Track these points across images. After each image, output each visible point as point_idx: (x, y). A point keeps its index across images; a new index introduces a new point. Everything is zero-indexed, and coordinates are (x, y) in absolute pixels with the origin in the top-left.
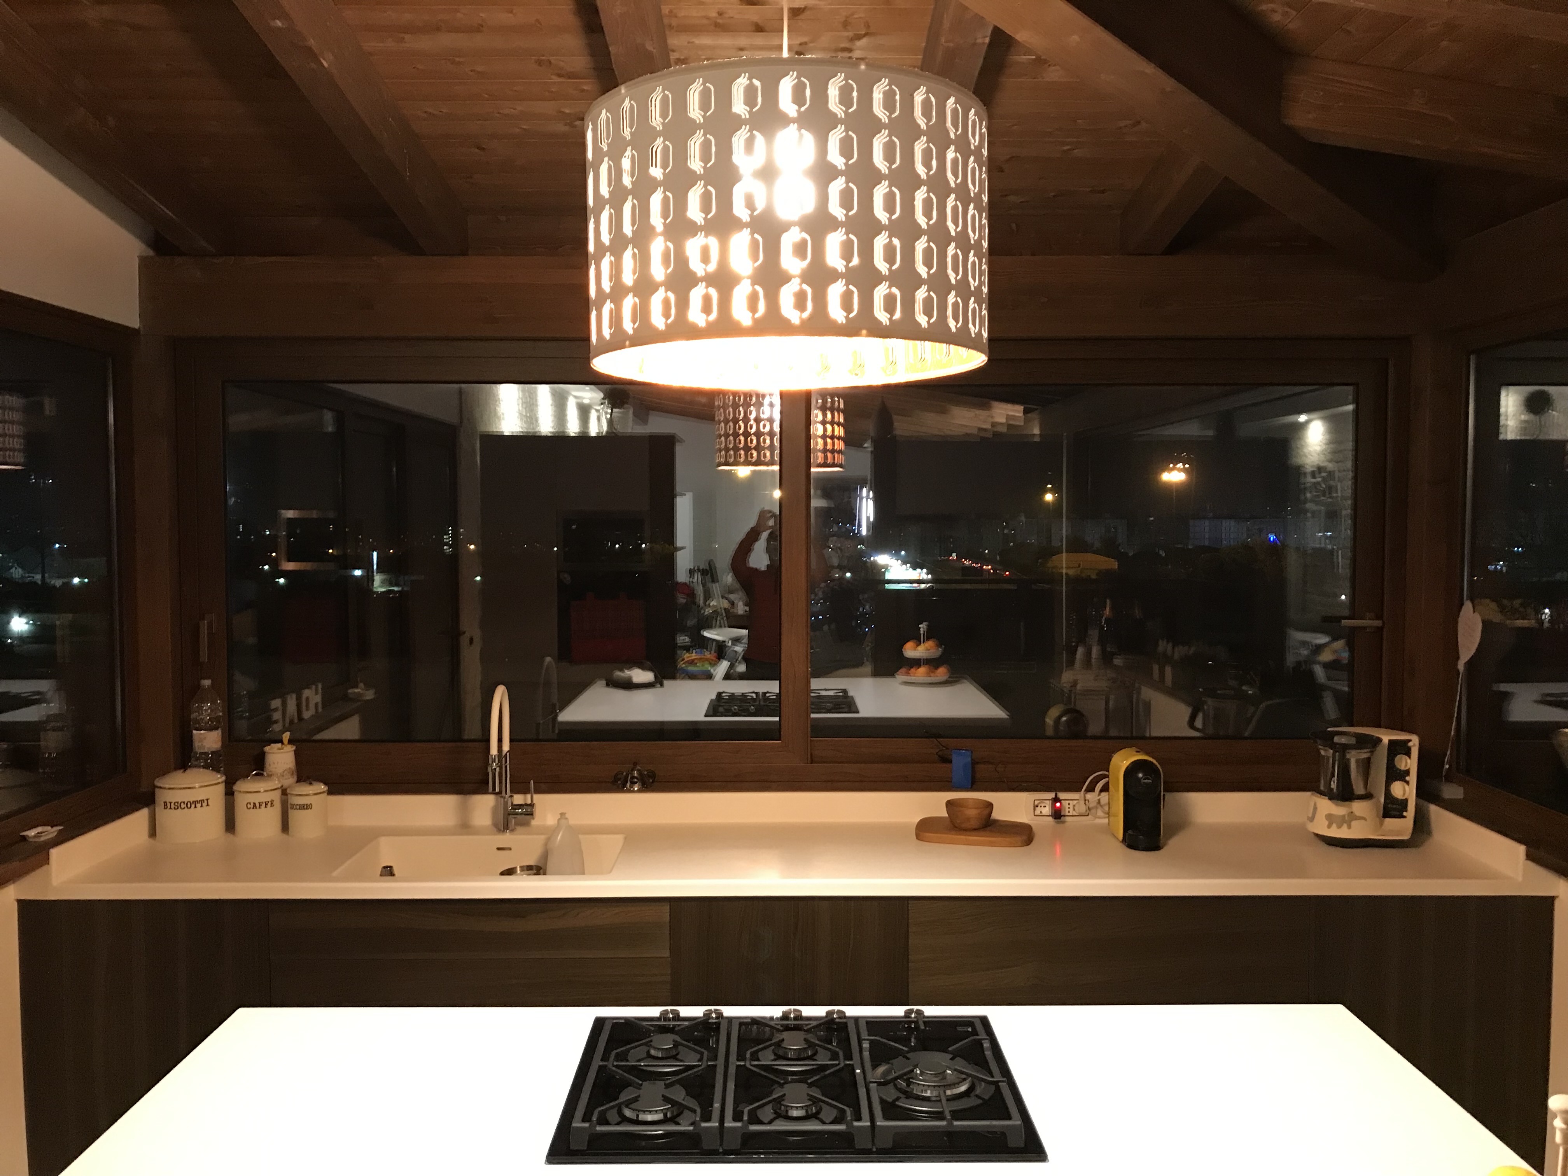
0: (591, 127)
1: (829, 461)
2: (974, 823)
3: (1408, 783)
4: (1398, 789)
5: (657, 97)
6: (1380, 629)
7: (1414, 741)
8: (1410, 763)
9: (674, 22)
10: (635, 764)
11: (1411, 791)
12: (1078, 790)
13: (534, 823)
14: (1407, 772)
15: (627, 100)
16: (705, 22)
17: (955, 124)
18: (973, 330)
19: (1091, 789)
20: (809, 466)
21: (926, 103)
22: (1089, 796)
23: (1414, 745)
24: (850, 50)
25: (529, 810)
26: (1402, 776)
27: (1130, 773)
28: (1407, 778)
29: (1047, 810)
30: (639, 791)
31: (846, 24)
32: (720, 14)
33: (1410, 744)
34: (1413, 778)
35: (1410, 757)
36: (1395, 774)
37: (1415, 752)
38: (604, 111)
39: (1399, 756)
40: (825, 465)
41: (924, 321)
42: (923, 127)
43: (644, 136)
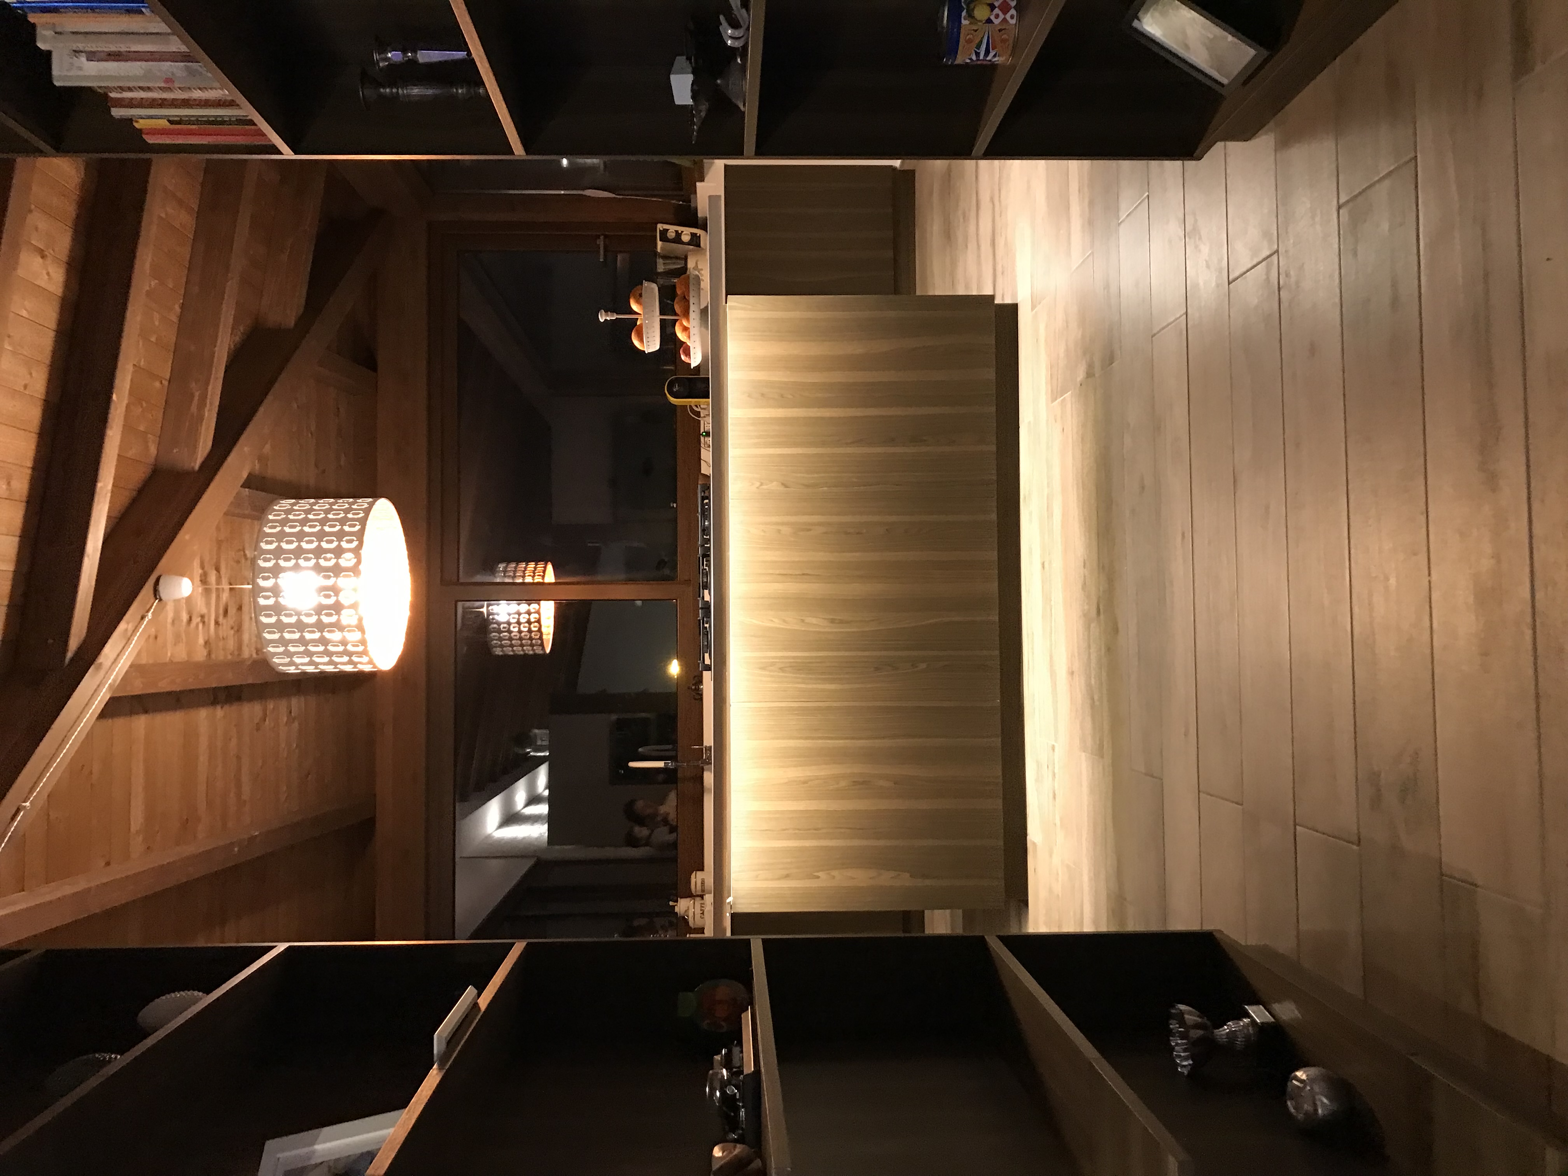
0: (280, 667)
3: (682, 232)
4: (686, 238)
5: (268, 636)
6: (606, 237)
7: (660, 227)
8: (672, 229)
9: (236, 653)
10: (689, 688)
11: (687, 231)
12: (699, 421)
14: (677, 232)
15: (269, 649)
16: (236, 636)
17: (279, 515)
19: (697, 413)
21: (271, 527)
22: (701, 414)
23: (662, 227)
24: (249, 559)
25: (709, 749)
26: (678, 235)
27: (675, 396)
28: (680, 232)
30: (702, 685)
31: (238, 562)
32: (232, 628)
33: (661, 229)
34: (680, 229)
35: (668, 230)
36: (678, 239)
37: (666, 227)
38: (274, 660)
39: (670, 238)
41: (357, 528)
42: (280, 528)
43: (283, 642)
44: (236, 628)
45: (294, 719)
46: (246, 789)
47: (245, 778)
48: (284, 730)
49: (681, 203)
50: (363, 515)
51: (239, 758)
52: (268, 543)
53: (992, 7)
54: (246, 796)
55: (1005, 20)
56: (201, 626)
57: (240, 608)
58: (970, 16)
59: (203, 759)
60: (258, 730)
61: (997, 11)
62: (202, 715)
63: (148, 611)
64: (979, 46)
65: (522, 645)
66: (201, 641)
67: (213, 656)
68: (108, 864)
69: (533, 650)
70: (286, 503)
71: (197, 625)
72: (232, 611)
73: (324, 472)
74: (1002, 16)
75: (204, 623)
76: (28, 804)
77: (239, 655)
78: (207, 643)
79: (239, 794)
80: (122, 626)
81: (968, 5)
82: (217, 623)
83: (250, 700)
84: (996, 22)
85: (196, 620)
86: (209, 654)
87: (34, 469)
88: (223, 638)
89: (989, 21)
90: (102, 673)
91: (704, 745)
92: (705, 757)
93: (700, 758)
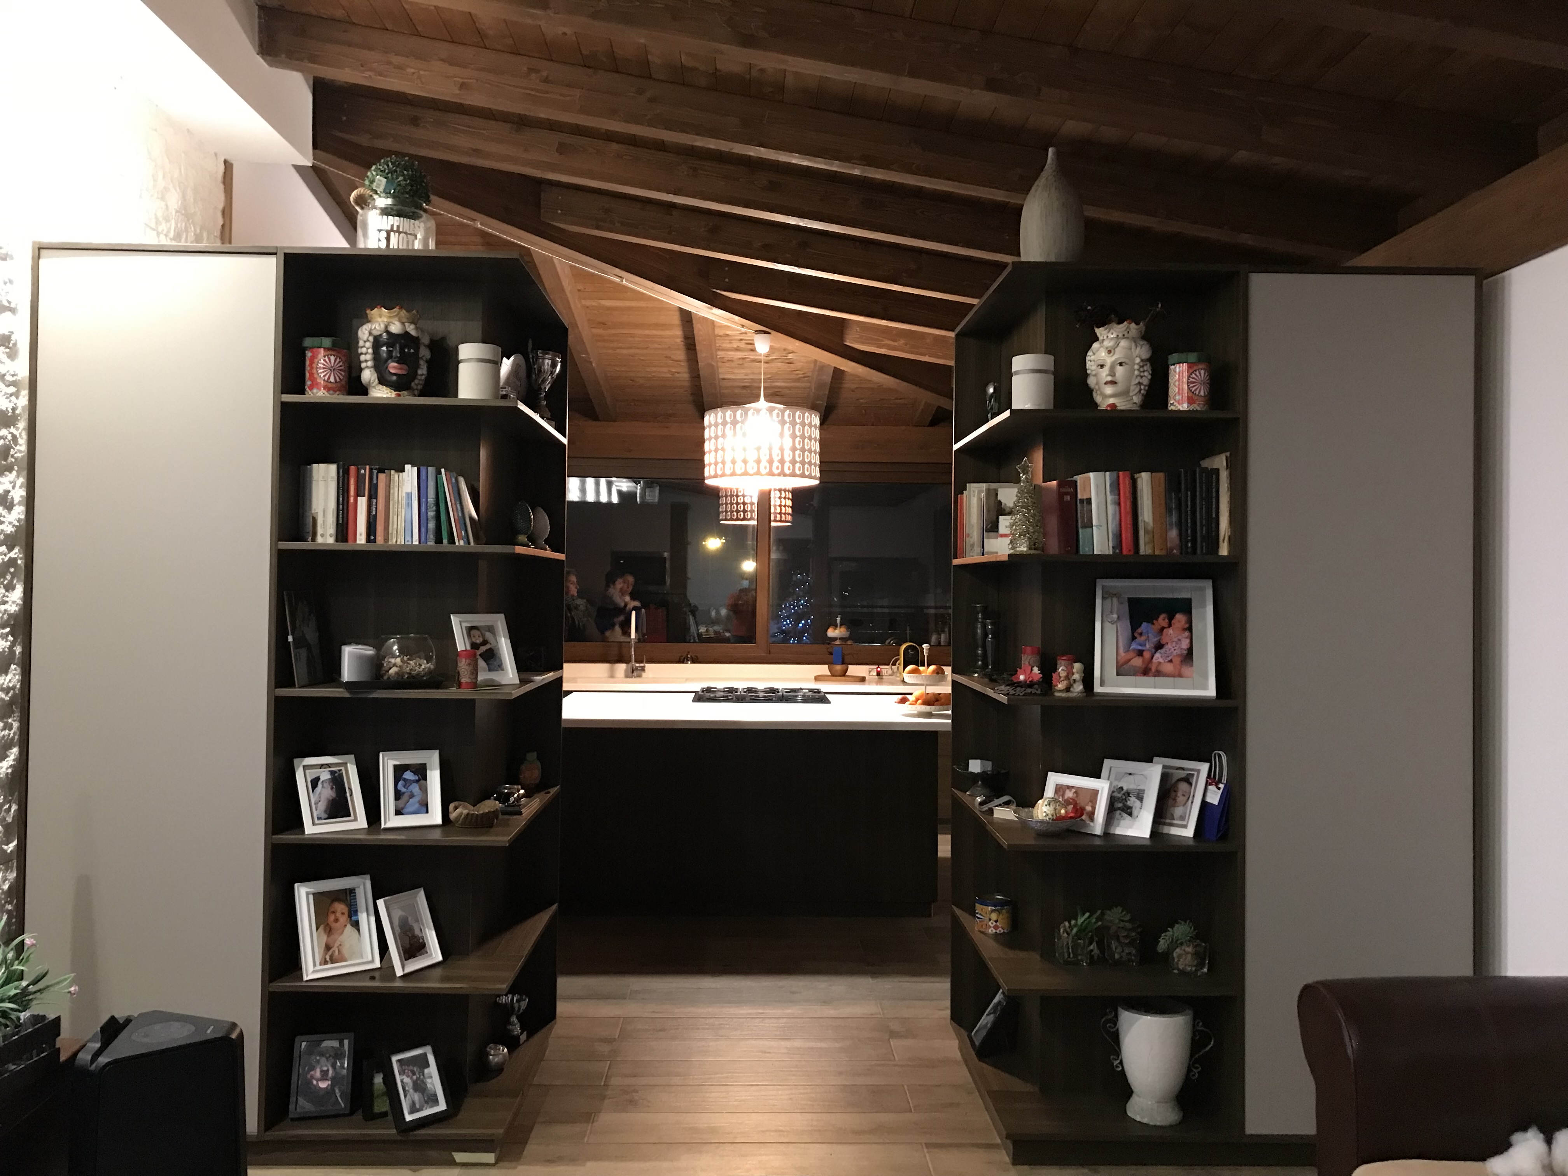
1: (783, 519)
2: (839, 673)
5: (727, 412)
10: (689, 652)
12: (889, 665)
13: (644, 675)
17: (808, 419)
18: (813, 474)
19: (894, 664)
20: (770, 521)
21: (800, 415)
22: (893, 667)
25: (643, 669)
27: (906, 650)
29: (875, 674)
30: (691, 664)
40: (781, 521)
42: (799, 422)
43: (724, 423)
45: (673, 374)
46: (625, 352)
47: (632, 351)
48: (665, 370)
51: (647, 348)
53: (996, 921)
54: (618, 351)
55: (990, 927)
58: (992, 911)
59: (647, 332)
60: (666, 357)
61: (994, 923)
62: (678, 332)
63: (749, 327)
64: (980, 914)
65: (726, 504)
68: (579, 290)
69: (723, 512)
70: (817, 422)
73: (853, 391)
74: (992, 926)
76: (626, 282)
77: (719, 350)
78: (728, 335)
79: (621, 348)
81: (997, 910)
82: (741, 340)
83: (687, 354)
84: (990, 923)
89: (990, 920)
90: (705, 308)
91: (646, 665)
92: (637, 665)
93: (636, 661)
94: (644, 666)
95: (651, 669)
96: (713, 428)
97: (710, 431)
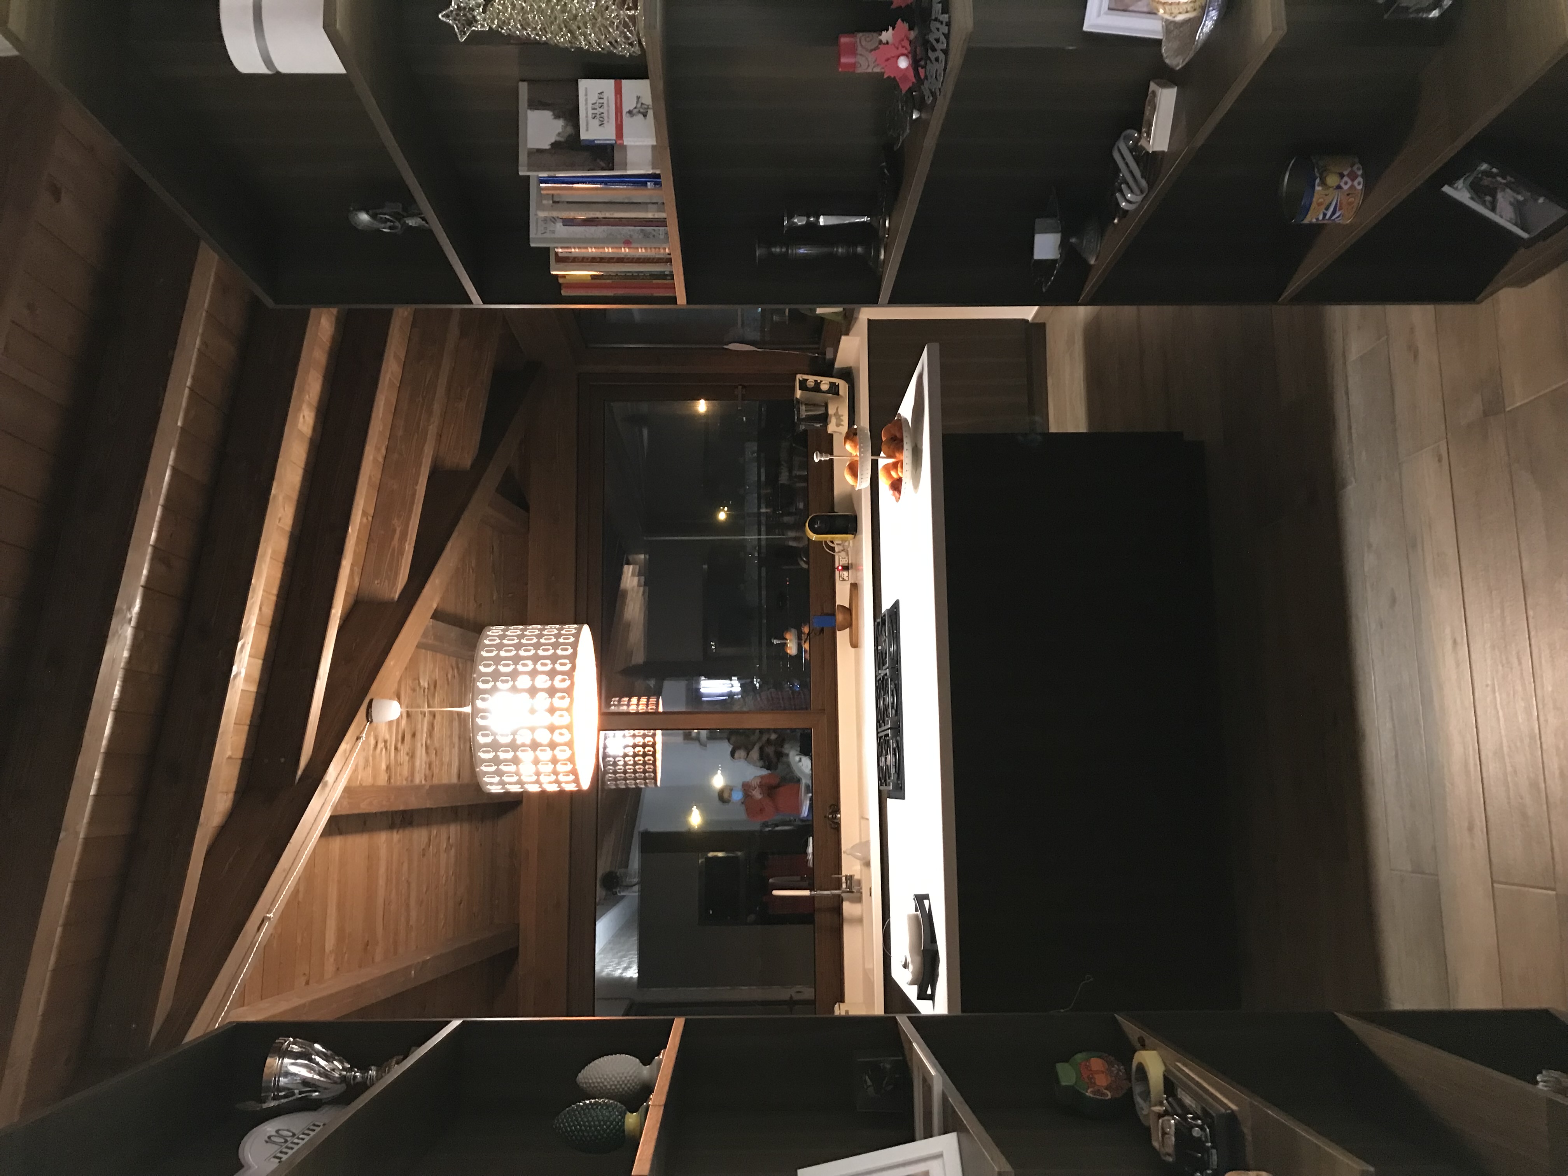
0: (488, 787)
2: (848, 617)
3: (821, 381)
4: (825, 387)
5: (482, 756)
6: (744, 387)
7: (799, 377)
8: (811, 379)
9: (409, 779)
10: (825, 817)
11: (825, 380)
12: (834, 556)
13: (857, 877)
14: (816, 381)
15: (482, 768)
16: (410, 762)
17: (493, 640)
19: (833, 549)
21: (487, 651)
22: (837, 550)
23: (802, 377)
24: (425, 689)
25: (850, 878)
26: (817, 384)
27: (815, 532)
28: (819, 381)
29: (845, 573)
30: (840, 814)
33: (801, 379)
34: (819, 379)
35: (808, 379)
36: (817, 388)
37: (805, 377)
39: (808, 386)
41: (570, 651)
42: (497, 652)
43: (496, 761)
44: (410, 754)
45: (452, 846)
46: (413, 914)
47: (413, 902)
48: (443, 856)
49: (817, 355)
50: (574, 639)
51: (408, 883)
52: (486, 666)
53: (1342, 176)
54: (413, 922)
55: (1352, 187)
56: (384, 750)
57: (414, 735)
58: (1323, 183)
59: (382, 882)
60: (424, 855)
61: (1346, 179)
62: (382, 839)
63: (362, 732)
64: (1327, 208)
66: (384, 766)
67: (392, 781)
68: (307, 983)
70: (496, 631)
71: (381, 750)
72: (408, 737)
74: (1350, 183)
75: (386, 748)
76: (271, 915)
77: (412, 781)
78: (388, 768)
80: (344, 746)
81: (1321, 174)
82: (396, 748)
83: (420, 825)
84: (1346, 187)
85: (381, 745)
86: (389, 778)
87: (278, 596)
88: (401, 764)
89: (1339, 187)
90: (327, 790)
91: (844, 874)
92: (844, 886)
93: (839, 887)
94: (846, 876)
95: (850, 866)
96: (506, 779)
97: (510, 783)
